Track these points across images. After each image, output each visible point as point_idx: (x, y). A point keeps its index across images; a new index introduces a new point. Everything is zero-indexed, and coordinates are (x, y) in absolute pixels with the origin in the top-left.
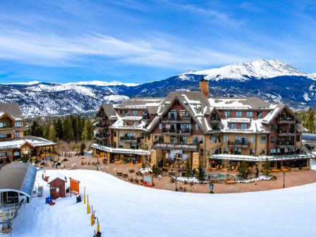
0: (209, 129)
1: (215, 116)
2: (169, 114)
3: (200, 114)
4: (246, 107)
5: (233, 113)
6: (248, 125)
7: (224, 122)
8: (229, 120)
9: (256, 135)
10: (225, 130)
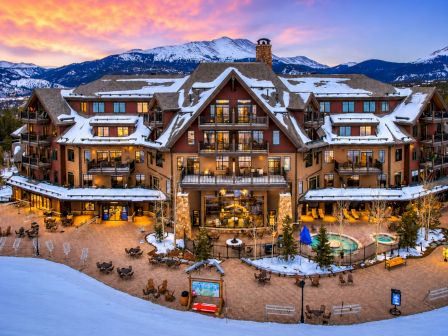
0: (305, 139)
2: (212, 110)
3: (279, 107)
4: (362, 93)
5: (337, 104)
6: (374, 128)
7: (326, 125)
8: (335, 119)
9: (389, 146)
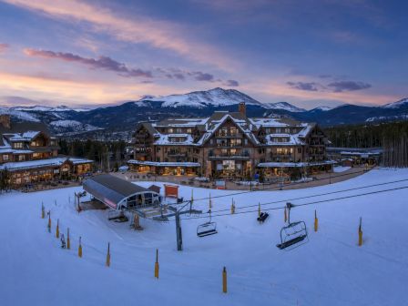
0: (258, 142)
1: (261, 132)
2: (220, 131)
3: (247, 130)
4: (284, 125)
5: (273, 129)
6: (288, 139)
7: (268, 137)
8: (272, 135)
9: (294, 146)
10: (270, 143)
